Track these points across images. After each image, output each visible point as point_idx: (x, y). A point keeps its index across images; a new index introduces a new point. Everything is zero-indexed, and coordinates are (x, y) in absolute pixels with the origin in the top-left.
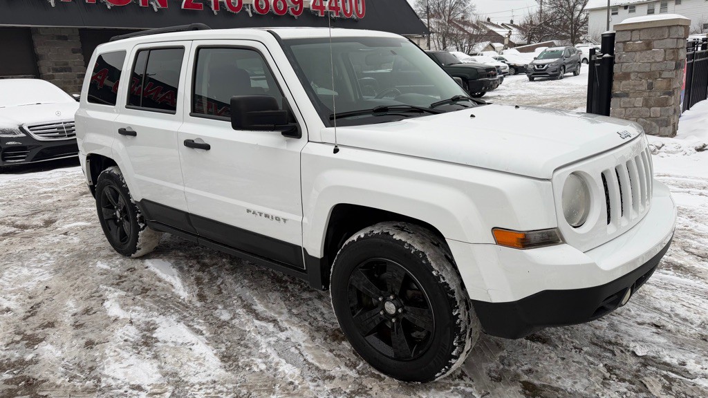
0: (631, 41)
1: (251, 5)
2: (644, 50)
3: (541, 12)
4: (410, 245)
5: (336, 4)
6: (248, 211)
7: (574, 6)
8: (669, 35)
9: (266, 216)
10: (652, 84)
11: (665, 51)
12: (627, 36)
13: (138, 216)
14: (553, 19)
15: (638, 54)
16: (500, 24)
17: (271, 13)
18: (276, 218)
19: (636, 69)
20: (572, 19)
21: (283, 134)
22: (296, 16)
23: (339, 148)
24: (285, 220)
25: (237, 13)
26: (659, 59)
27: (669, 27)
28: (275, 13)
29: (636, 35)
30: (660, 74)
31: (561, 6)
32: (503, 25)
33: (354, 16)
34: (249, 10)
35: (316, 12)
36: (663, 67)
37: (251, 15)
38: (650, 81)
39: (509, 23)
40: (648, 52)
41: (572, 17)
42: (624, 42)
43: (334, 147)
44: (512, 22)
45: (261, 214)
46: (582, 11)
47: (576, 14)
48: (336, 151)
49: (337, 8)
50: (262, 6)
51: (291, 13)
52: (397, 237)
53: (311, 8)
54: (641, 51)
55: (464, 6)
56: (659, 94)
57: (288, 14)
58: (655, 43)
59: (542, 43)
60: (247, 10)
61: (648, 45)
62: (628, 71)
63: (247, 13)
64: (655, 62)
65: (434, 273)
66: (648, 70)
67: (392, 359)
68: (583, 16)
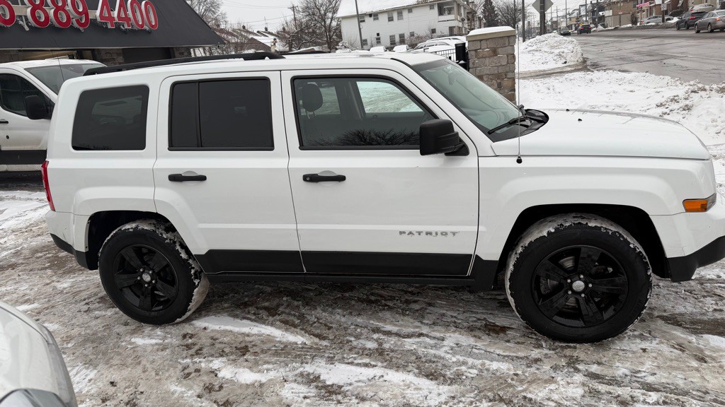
0: (480, 49)
1: (26, 17)
2: (491, 56)
3: (295, 19)
4: (606, 229)
5: (126, 14)
6: (401, 233)
7: (325, 14)
8: (509, 43)
9: (428, 233)
10: (500, 83)
11: (508, 56)
12: (477, 45)
13: (193, 271)
14: (308, 27)
15: (487, 59)
16: (255, 32)
17: (52, 26)
18: (442, 234)
19: (488, 72)
20: (325, 27)
21: (447, 154)
22: (81, 29)
23: (522, 158)
24: (454, 234)
25: (8, 26)
26: (504, 63)
27: (509, 37)
28: (57, 25)
29: (484, 44)
30: (506, 75)
31: (314, 14)
32: (258, 32)
33: (146, 27)
34: (23, 23)
35: (103, 23)
36: (507, 69)
37: (27, 29)
38: (499, 81)
39: (264, 30)
40: (495, 57)
41: (325, 23)
42: (476, 50)
43: (516, 158)
44: (266, 29)
45: (419, 233)
46: (332, 19)
47: (328, 22)
48: (519, 161)
49: (127, 19)
50: (40, 17)
51: (76, 25)
52: (592, 224)
53: (99, 19)
54: (490, 57)
55: (215, 13)
56: (506, 91)
57: (72, 27)
58: (499, 50)
59: (301, 50)
60: (21, 22)
61: (495, 52)
62: (481, 74)
63: (22, 27)
64: (501, 65)
65: (631, 246)
66: (496, 72)
67: (582, 327)
68: (334, 24)
